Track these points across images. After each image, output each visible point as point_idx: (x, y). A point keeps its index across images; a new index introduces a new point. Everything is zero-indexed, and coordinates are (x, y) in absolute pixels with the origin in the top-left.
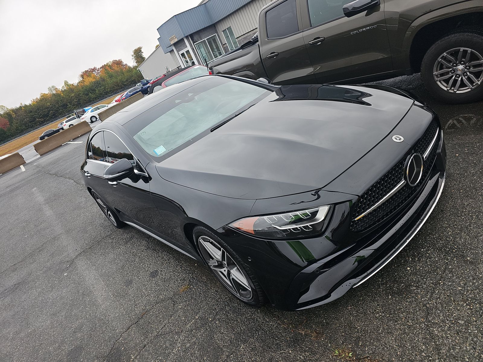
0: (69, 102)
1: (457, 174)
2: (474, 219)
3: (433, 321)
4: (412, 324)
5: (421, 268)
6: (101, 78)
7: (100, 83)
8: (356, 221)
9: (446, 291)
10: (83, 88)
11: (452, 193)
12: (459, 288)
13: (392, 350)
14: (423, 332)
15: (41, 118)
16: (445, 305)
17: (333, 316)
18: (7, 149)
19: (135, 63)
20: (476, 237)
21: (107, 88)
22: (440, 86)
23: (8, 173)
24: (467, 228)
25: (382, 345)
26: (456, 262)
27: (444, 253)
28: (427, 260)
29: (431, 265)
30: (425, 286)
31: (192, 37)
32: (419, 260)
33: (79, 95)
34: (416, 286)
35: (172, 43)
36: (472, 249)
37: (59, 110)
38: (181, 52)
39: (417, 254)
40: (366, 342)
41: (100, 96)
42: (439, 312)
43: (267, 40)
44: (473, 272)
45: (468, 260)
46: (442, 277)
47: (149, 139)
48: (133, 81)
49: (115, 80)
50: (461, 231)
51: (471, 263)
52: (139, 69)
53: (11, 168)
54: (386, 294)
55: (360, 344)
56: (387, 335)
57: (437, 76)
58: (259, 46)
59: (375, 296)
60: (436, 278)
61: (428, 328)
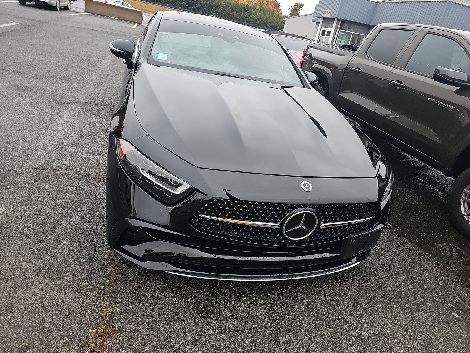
0: (216, 7)
1: (375, 279)
2: (331, 318)
3: (187, 350)
4: (173, 338)
5: (241, 311)
6: (253, 6)
7: (249, 10)
8: (200, 217)
9: (228, 342)
10: (234, 3)
11: (349, 287)
12: (240, 349)
13: (133, 339)
14: (169, 350)
15: (187, 3)
16: (213, 350)
17: (141, 281)
18: (146, 7)
19: (289, 14)
20: (310, 331)
21: (251, 17)
22: (461, 205)
23: (124, 22)
24: (316, 318)
25: (134, 329)
26: (268, 331)
27: (272, 317)
28: (253, 311)
29: (250, 316)
30: (223, 324)
31: (343, 22)
32: (249, 305)
33: (226, 7)
34: (217, 318)
35: (324, 16)
36: (295, 335)
37: (204, 7)
38: (324, 29)
39: (255, 299)
40: (129, 317)
41: (241, 20)
42: (201, 349)
43: (364, 54)
44: (267, 350)
45: (278, 339)
46: (242, 330)
47: (166, 42)
48: (275, 26)
49: (262, 15)
50: (309, 316)
51: (277, 343)
52: (286, 20)
53: (129, 20)
54: (192, 302)
55: (125, 315)
56: (147, 327)
57: (466, 194)
58: (354, 54)
59: (184, 297)
60: (238, 327)
61: (177, 350)
